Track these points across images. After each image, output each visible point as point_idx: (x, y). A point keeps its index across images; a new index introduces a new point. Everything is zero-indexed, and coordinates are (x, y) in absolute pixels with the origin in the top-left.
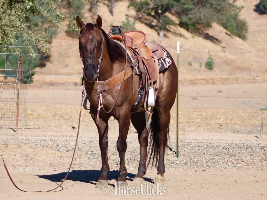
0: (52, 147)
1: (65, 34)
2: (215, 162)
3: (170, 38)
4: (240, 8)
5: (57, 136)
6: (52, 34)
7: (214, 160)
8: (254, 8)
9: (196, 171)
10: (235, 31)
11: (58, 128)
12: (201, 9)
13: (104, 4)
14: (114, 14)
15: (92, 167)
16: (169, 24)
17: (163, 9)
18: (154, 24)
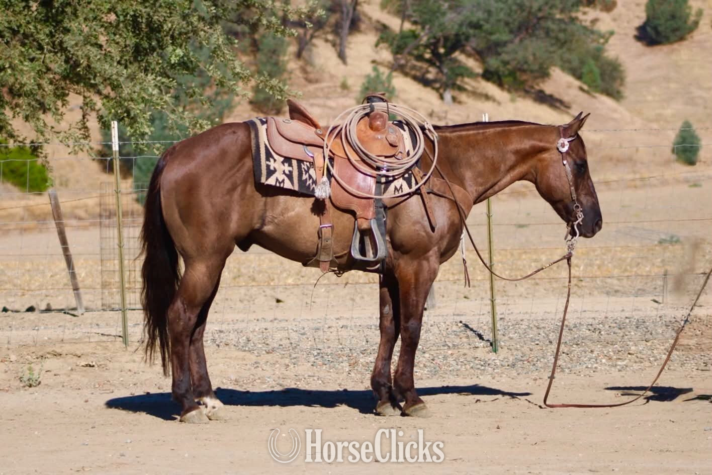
0: (236, 344)
1: (249, 107)
2: (574, 358)
3: (466, 103)
4: (607, 36)
5: (246, 321)
6: (223, 108)
7: (571, 353)
8: (635, 33)
9: (535, 380)
10: (599, 82)
11: (246, 302)
12: (527, 42)
13: (327, 41)
14: (349, 60)
15: (320, 382)
16: (462, 75)
17: (449, 44)
18: (430, 76)
